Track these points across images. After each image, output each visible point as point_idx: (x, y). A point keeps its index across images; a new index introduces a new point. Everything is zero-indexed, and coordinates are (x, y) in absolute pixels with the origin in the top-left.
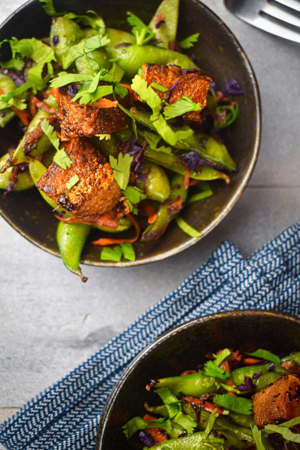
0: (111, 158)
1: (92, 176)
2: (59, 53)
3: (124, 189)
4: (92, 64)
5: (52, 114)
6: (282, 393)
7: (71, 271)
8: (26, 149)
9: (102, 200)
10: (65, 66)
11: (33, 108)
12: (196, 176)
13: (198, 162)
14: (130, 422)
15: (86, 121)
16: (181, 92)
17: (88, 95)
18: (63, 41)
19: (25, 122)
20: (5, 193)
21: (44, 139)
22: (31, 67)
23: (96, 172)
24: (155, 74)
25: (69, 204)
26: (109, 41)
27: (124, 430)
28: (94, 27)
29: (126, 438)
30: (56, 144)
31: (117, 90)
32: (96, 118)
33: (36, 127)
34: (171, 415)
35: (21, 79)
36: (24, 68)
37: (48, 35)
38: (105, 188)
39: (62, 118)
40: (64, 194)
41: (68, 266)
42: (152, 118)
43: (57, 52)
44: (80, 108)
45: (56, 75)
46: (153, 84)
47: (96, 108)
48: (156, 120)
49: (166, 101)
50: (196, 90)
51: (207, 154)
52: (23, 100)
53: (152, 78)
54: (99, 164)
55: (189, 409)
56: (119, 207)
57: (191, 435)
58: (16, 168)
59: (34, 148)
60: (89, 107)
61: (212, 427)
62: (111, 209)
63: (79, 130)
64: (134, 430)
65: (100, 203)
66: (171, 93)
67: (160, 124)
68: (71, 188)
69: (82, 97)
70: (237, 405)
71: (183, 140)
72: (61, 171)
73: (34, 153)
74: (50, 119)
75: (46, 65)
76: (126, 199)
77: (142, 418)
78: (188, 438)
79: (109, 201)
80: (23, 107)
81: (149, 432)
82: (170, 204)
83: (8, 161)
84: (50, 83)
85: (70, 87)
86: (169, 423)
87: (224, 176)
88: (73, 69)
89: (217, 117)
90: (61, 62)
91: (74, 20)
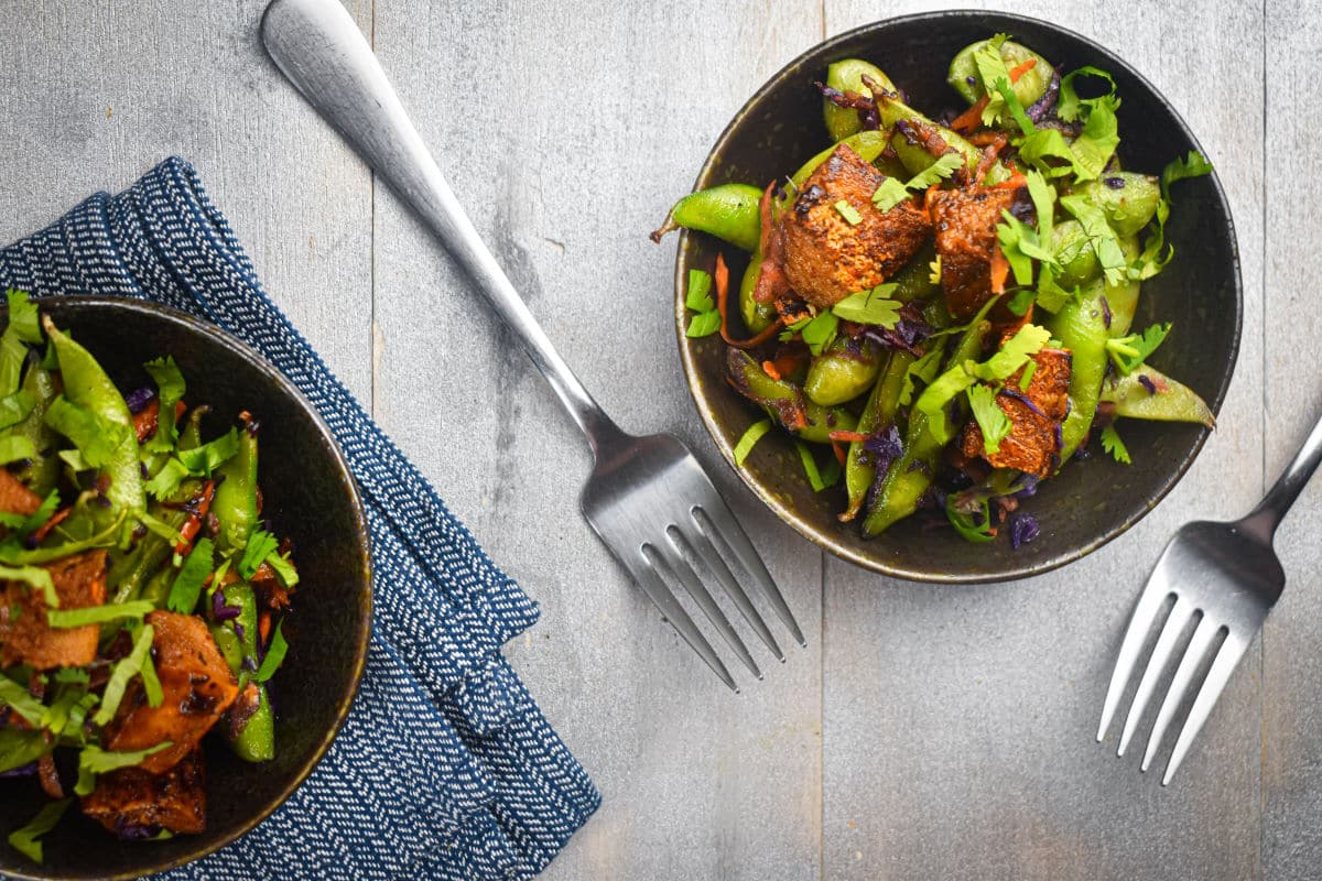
0: (893, 287)
1: (860, 249)
2: (1091, 189)
3: (835, 312)
4: (1069, 251)
5: (974, 176)
6: (207, 668)
7: (671, 211)
8: (907, 125)
9: (813, 269)
10: (1066, 201)
11: (985, 138)
12: (854, 454)
13: (883, 456)
14: (178, 374)
15: (966, 237)
16: (1019, 418)
17: (1015, 239)
18: (1114, 196)
19: (957, 124)
20: (819, 84)
21: (927, 160)
22: (1064, 135)
23: (867, 257)
24: (1052, 367)
25: (808, 205)
26: (1114, 283)
27: (165, 359)
28: (1142, 259)
29: (148, 361)
30: (918, 182)
31: (1023, 295)
32: (971, 256)
33: (949, 144)
34: (182, 454)
35: (1040, 115)
36: (1061, 122)
37: (1124, 169)
38: (836, 275)
39: (970, 192)
40: (825, 196)
41: (680, 204)
42: (969, 363)
43: (1092, 185)
44: (989, 225)
45: (1049, 181)
46: (1033, 365)
47: (991, 255)
48: (966, 372)
49: (1002, 389)
50: (1022, 447)
51: (897, 476)
52: (999, 119)
53: (1045, 364)
54: (882, 263)
55: (192, 490)
56: (794, 304)
57: (143, 488)
58: (870, 105)
59: (909, 140)
60: (992, 243)
61: (153, 528)
62: (793, 287)
63: (949, 223)
64: (160, 380)
65: (808, 267)
66: (1018, 399)
67: (957, 379)
68: (836, 210)
69: (1011, 227)
70: (188, 583)
71: (927, 425)
72: (868, 191)
73: (900, 141)
74: (964, 172)
75: (1068, 163)
76: (811, 316)
77: (182, 399)
78: (138, 480)
79: (809, 284)
80: (987, 120)
81: (153, 408)
82: (799, 406)
83: (885, 91)
84: (1035, 170)
85: (1028, 206)
86: (167, 448)
87: (854, 511)
88: (1062, 215)
89: (970, 496)
90: (1072, 194)
91: (1155, 218)
